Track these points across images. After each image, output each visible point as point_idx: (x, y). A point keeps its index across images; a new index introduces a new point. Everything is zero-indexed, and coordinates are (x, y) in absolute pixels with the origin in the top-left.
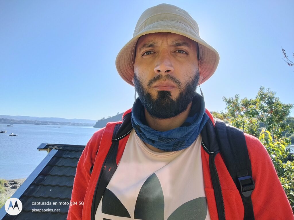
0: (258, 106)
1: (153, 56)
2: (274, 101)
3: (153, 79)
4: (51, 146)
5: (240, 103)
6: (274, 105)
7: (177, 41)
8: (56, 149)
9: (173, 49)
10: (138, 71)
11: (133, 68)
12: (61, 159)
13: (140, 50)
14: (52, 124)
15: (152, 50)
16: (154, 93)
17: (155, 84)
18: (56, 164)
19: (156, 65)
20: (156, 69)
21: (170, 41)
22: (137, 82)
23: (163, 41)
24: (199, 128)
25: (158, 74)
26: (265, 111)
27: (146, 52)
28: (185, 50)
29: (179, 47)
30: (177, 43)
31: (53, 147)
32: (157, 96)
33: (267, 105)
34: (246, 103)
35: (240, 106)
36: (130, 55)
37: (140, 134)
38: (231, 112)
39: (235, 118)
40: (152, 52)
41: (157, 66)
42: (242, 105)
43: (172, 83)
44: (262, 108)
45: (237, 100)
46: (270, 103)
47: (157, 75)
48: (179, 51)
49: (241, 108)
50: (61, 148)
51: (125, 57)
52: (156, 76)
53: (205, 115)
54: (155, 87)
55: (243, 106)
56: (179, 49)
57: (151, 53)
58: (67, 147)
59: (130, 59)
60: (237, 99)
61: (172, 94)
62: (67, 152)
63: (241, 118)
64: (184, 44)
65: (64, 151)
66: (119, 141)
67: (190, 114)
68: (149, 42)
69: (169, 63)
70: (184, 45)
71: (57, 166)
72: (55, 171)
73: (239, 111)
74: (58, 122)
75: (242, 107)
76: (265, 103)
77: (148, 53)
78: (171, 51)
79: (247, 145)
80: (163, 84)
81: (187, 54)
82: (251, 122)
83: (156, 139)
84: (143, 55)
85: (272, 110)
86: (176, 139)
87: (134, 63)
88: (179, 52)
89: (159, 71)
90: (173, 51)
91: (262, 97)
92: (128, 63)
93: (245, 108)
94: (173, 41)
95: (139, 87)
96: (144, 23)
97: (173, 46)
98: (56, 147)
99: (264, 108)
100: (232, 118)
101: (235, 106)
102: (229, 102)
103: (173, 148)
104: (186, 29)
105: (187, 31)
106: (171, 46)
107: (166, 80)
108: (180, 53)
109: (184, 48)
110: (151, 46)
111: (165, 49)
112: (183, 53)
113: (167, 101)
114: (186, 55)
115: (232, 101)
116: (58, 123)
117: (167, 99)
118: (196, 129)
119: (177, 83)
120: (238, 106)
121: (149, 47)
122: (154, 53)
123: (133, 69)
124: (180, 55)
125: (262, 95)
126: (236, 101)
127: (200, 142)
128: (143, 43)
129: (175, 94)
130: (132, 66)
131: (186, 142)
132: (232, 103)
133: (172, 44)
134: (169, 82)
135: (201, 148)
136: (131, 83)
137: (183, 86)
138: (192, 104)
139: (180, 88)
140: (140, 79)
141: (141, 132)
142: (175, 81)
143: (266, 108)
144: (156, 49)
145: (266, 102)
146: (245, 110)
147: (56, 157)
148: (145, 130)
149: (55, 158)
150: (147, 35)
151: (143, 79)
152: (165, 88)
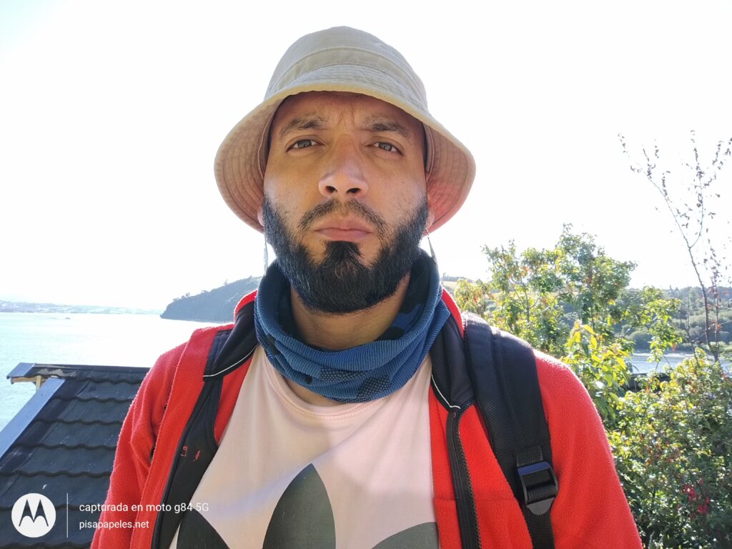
0: (560, 267)
1: (315, 153)
2: (595, 254)
3: (316, 209)
4: (46, 370)
5: (519, 258)
6: (595, 264)
7: (376, 117)
8: (60, 377)
9: (366, 137)
10: (275, 189)
11: (260, 182)
12: (73, 402)
13: (283, 133)
14: (47, 310)
15: (313, 137)
16: (317, 248)
17: (320, 223)
18: (60, 417)
19: (323, 175)
20: (322, 185)
21: (361, 116)
22: (272, 218)
23: (342, 115)
24: (424, 342)
25: (329, 197)
26: (575, 278)
27: (299, 142)
28: (397, 142)
29: (382, 134)
30: (376, 122)
31: (51, 373)
32: (325, 253)
33: (580, 263)
34: (534, 258)
35: (519, 264)
36: (255, 149)
37: (275, 359)
38: (498, 280)
39: (508, 292)
40: (313, 143)
41: (327, 176)
42: (525, 262)
43: (363, 223)
44: (568, 271)
45: (513, 251)
46: (586, 259)
47: (327, 201)
48: (381, 144)
49: (521, 270)
50: (73, 374)
51: (241, 151)
52: (322, 202)
53: (439, 306)
54: (319, 231)
55: (526, 265)
56: (382, 141)
57: (310, 145)
58: (91, 370)
59: (253, 158)
60: (512, 249)
61: (362, 250)
62: (89, 387)
63: (522, 292)
64: (394, 128)
65: (81, 381)
66: (222, 378)
67: (405, 307)
68: (307, 115)
69: (356, 171)
70: (394, 130)
71: (61, 421)
72: (57, 435)
73: (517, 277)
74: (65, 306)
75: (524, 268)
76: (575, 258)
77: (303, 143)
78: (362, 142)
79: (540, 384)
80: (340, 223)
81: (400, 152)
82: (544, 302)
83: (315, 373)
84: (290, 148)
85: (590, 274)
86: (366, 371)
87: (265, 171)
88: (380, 147)
89: (331, 189)
90: (368, 144)
91: (569, 244)
92: (248, 167)
93: (532, 268)
94: (367, 119)
95: (276, 231)
96: (295, 66)
97: (367, 130)
98: (59, 372)
99: (574, 271)
100: (502, 293)
101: (508, 265)
102: (494, 255)
103: (358, 396)
104: (400, 91)
105: (402, 95)
106: (362, 129)
107: (347, 214)
108: (384, 149)
109: (393, 137)
110: (312, 125)
111: (346, 135)
112: (390, 150)
113: (348, 267)
114: (397, 157)
115: (501, 252)
116: (65, 309)
117: (349, 264)
118: (416, 346)
119: (375, 222)
120: (515, 264)
121: (306, 127)
122: (319, 144)
123: (260, 187)
124: (382, 154)
125: (569, 239)
126: (510, 254)
127: (427, 377)
128: (290, 118)
129: (369, 253)
130: (258, 177)
131: (391, 379)
132: (501, 257)
133: (364, 126)
134: (357, 219)
135: (429, 392)
136: (253, 222)
137: (391, 232)
138: (411, 278)
139: (381, 235)
140: (279, 210)
141: (278, 353)
142: (371, 218)
143: (578, 271)
144: (324, 136)
145: (578, 255)
146: (530, 274)
147: (61, 400)
148: (287, 348)
149: (57, 401)
150: (302, 97)
151: (287, 209)
152: (344, 233)
